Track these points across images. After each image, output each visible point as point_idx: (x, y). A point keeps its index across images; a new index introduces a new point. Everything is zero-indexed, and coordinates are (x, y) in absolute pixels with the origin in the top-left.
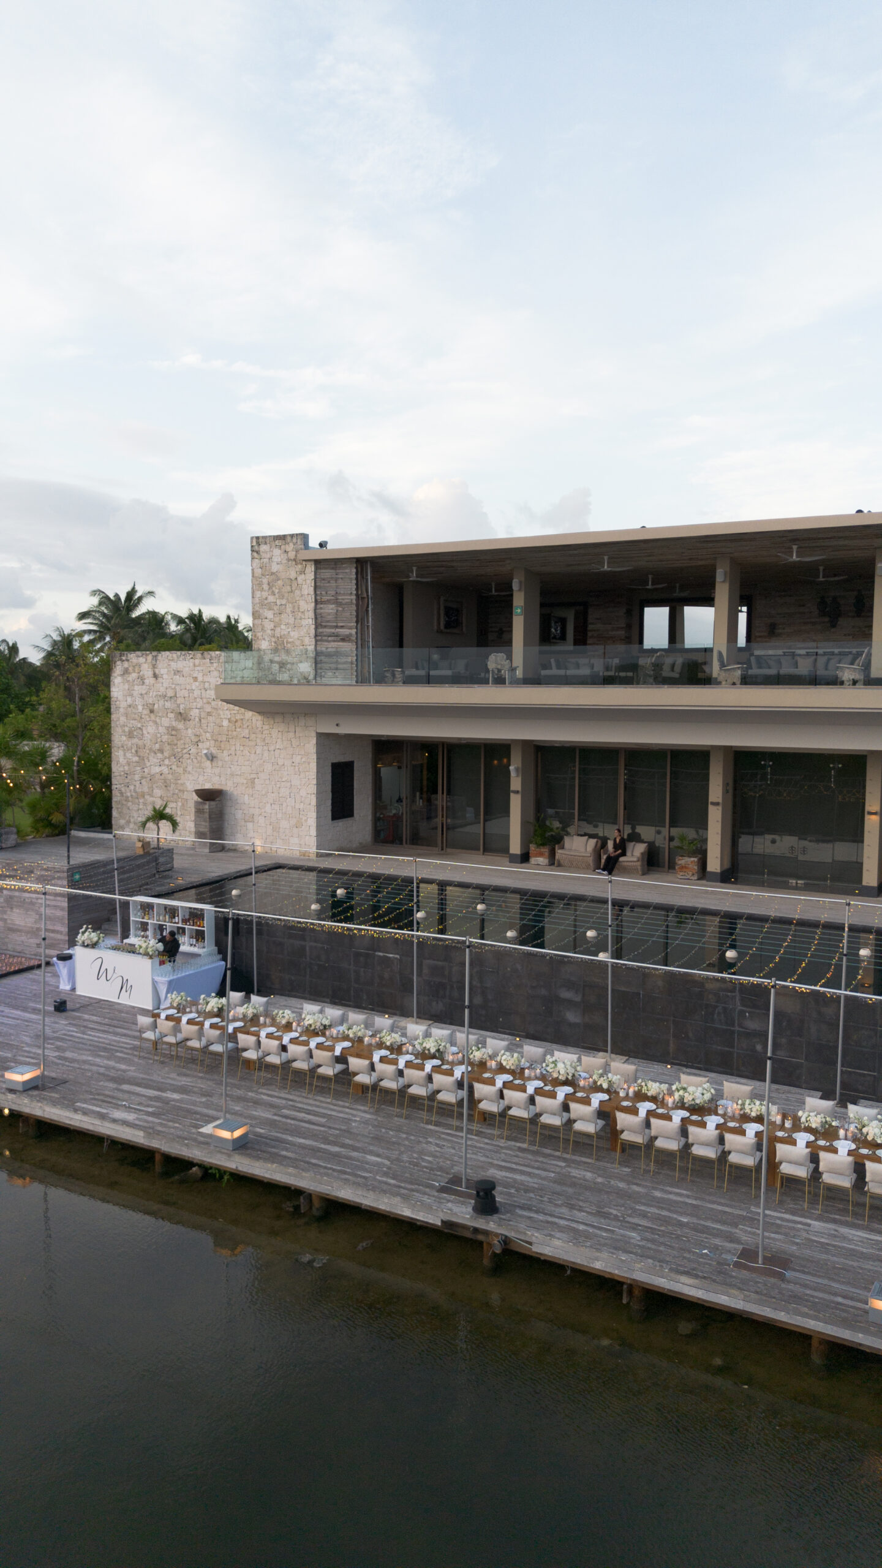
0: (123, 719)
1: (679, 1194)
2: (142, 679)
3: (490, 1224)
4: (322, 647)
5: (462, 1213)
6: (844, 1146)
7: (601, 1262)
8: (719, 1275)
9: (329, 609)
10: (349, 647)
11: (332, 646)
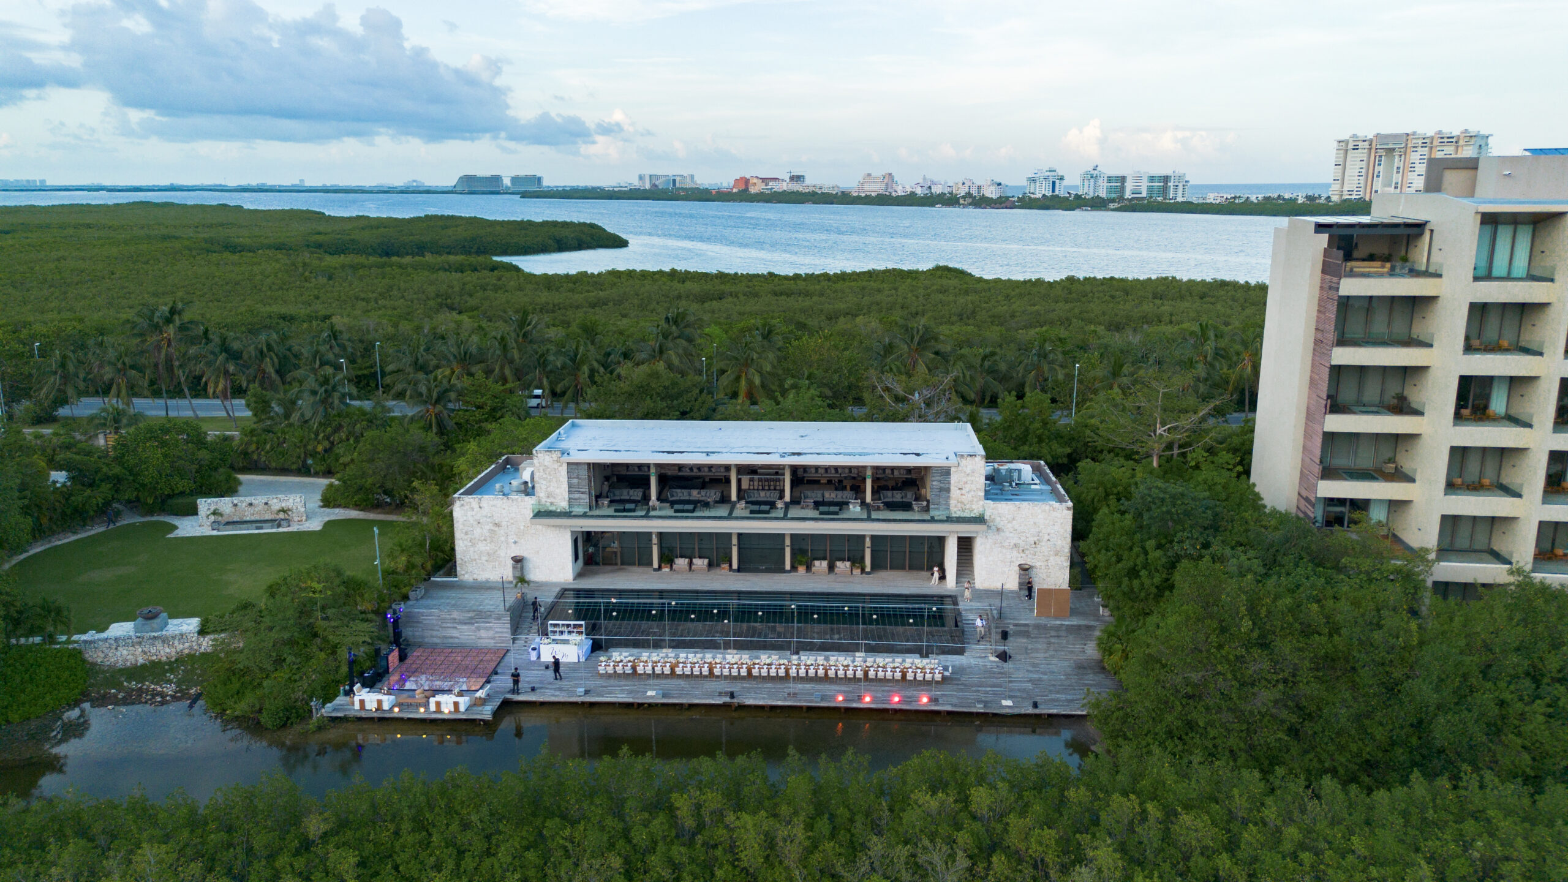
0: (461, 527)
1: (769, 685)
2: (473, 509)
3: (735, 700)
4: (572, 496)
5: (727, 699)
6: (803, 667)
7: (761, 703)
8: (785, 699)
9: (575, 481)
10: (586, 497)
11: (577, 496)
